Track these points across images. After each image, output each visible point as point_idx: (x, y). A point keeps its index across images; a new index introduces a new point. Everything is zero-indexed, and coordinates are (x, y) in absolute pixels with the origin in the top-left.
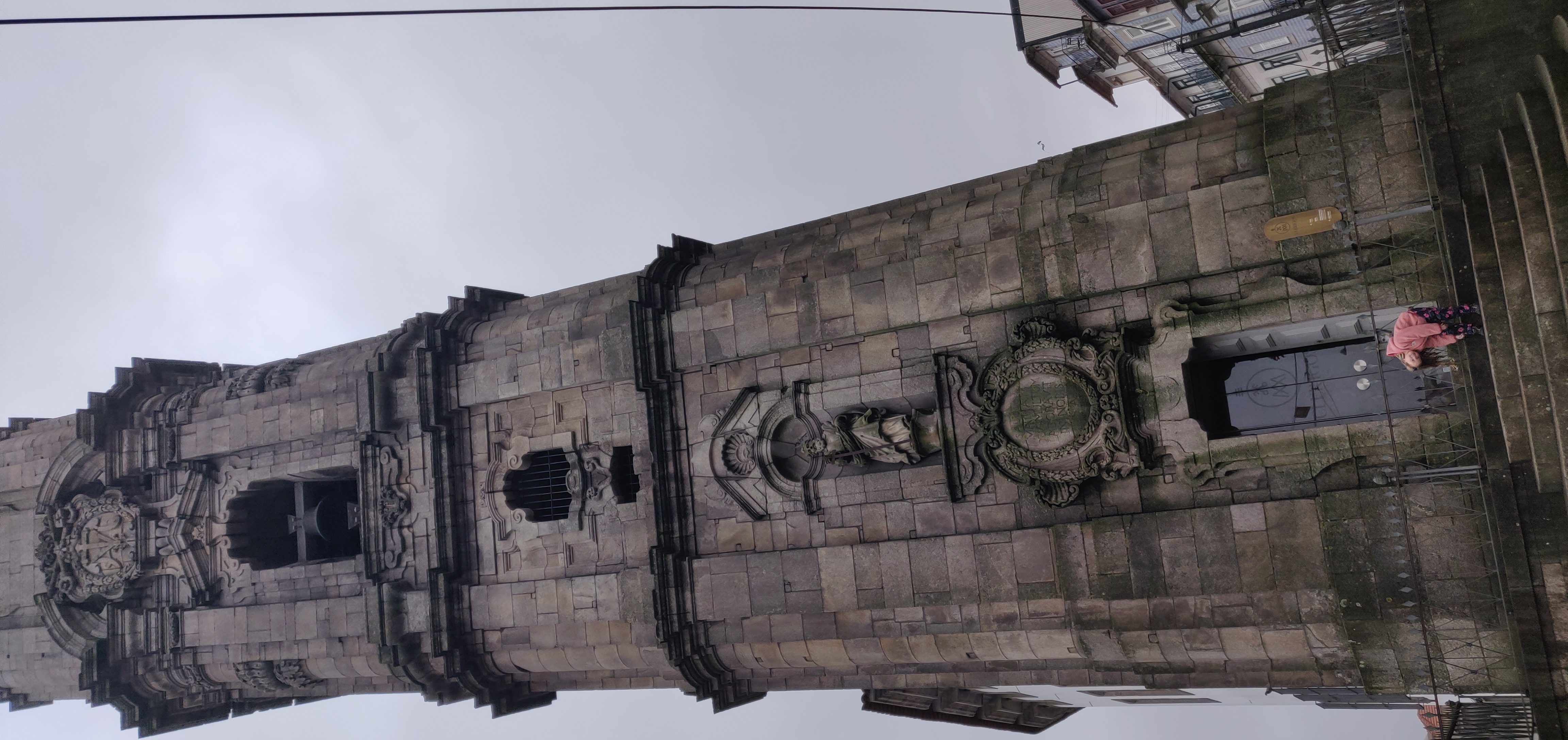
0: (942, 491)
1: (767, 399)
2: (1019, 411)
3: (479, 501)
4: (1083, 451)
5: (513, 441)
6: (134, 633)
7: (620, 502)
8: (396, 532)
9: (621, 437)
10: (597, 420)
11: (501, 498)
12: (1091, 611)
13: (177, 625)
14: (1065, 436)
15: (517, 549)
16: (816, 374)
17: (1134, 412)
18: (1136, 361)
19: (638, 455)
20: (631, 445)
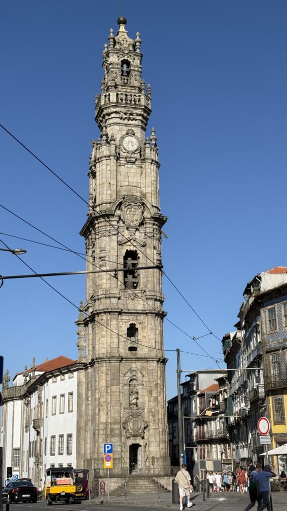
0: (126, 407)
1: (141, 378)
2: (136, 420)
3: (131, 317)
4: (129, 428)
5: (140, 325)
6: (114, 221)
7: (129, 348)
8: (128, 296)
9: (138, 349)
10: (141, 343)
11: (131, 323)
12: (108, 426)
13: (115, 235)
14: (132, 427)
15: (123, 324)
16: (144, 387)
17: (134, 436)
18: (140, 437)
19: (136, 353)
20: (137, 352)
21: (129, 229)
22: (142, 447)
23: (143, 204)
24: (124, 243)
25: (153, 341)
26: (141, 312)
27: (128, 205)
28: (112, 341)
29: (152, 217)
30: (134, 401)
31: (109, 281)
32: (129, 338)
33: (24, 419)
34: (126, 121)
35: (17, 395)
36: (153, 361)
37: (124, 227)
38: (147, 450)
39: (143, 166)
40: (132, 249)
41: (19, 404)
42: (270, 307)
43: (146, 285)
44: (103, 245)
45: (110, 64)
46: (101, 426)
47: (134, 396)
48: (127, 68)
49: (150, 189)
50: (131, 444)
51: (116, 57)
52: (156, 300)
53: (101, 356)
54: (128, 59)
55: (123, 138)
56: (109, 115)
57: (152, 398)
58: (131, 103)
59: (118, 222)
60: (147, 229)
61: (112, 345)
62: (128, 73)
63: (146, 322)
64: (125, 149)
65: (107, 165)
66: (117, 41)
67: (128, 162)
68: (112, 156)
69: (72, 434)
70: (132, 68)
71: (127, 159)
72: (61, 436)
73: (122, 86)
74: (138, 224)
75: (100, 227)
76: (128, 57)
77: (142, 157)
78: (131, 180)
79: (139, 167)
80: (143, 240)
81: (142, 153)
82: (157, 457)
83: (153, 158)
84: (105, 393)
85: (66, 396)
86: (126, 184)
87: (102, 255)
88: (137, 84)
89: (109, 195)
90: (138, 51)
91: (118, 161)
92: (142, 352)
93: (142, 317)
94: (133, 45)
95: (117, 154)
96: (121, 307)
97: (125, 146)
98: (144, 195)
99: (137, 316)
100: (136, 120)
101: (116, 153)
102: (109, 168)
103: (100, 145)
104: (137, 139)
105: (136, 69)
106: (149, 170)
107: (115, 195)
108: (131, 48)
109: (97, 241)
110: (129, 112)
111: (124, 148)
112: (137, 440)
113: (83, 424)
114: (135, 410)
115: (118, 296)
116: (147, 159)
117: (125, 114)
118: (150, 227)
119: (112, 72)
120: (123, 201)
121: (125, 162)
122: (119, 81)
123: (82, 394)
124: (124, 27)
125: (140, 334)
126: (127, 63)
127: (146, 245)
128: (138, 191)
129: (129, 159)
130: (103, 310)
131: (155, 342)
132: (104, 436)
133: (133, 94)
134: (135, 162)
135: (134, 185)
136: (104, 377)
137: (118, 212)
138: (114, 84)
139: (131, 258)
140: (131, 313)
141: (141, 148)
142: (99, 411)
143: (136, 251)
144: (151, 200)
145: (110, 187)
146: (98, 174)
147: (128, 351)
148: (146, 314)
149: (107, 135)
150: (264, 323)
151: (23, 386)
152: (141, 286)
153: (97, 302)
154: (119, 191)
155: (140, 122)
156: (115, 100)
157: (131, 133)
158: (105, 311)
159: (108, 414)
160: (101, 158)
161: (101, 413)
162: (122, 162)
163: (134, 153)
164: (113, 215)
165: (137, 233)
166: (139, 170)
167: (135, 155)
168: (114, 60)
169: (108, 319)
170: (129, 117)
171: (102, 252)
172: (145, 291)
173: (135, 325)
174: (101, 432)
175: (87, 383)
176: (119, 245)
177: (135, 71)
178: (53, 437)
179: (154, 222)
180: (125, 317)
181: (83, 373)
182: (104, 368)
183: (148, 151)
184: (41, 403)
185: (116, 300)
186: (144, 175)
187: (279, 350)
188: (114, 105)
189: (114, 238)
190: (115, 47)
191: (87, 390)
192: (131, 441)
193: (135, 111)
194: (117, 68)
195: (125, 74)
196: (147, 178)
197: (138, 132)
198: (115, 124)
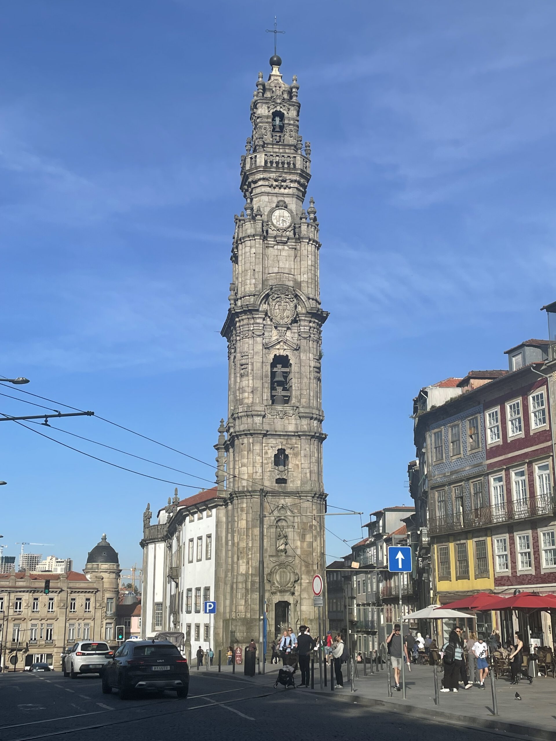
0: (271, 554)
1: (292, 519)
2: (284, 572)
3: (280, 440)
4: (275, 582)
5: (291, 451)
6: (259, 318)
7: (276, 479)
8: (276, 414)
9: (289, 481)
10: (293, 474)
11: (280, 447)
12: (249, 578)
13: (259, 336)
14: (278, 580)
15: (269, 449)
16: (295, 530)
17: (281, 592)
18: (289, 593)
19: (285, 486)
20: (287, 485)
21: (279, 328)
22: (292, 605)
23: (296, 296)
24: (271, 347)
25: (308, 471)
26: (293, 434)
27: (277, 298)
28: (255, 471)
29: (308, 313)
30: (282, 547)
31: (252, 395)
32: (277, 468)
33: (166, 566)
34: (277, 190)
35: (159, 536)
36: (306, 496)
37: (271, 325)
38: (298, 609)
39: (298, 247)
40: (281, 354)
41: (161, 547)
42: (436, 430)
43: (300, 400)
44: (246, 349)
45: (258, 118)
46: (241, 579)
47: (282, 541)
48: (280, 121)
49: (305, 276)
50: (278, 601)
51: (266, 108)
52: (311, 418)
53: (241, 489)
54: (281, 110)
55: (272, 212)
56: (255, 182)
57: (305, 544)
58: (283, 166)
59: (264, 319)
60: (301, 328)
61: (254, 475)
62: (282, 128)
63: (299, 446)
64: (275, 226)
65: (251, 247)
66: (267, 87)
67: (278, 243)
68: (257, 235)
69: (210, 587)
70: (286, 122)
71: (277, 239)
72: (198, 589)
73: (273, 144)
74: (290, 322)
75: (242, 326)
76: (281, 107)
77: (297, 236)
78: (281, 265)
79: (293, 248)
80: (295, 341)
81: (297, 230)
82: (311, 618)
83: (311, 236)
84: (245, 537)
85: (204, 539)
86: (276, 270)
87: (243, 361)
88: (292, 141)
89: (253, 286)
90: (294, 99)
91: (266, 242)
92: (293, 485)
93: (294, 440)
94: (289, 91)
95: (265, 232)
96: (266, 427)
97: (275, 222)
98: (298, 284)
99: (287, 439)
100: (290, 188)
101: (263, 231)
102: (253, 250)
103: (243, 222)
104: (290, 212)
105: (292, 122)
106: (305, 252)
107: (261, 285)
108: (286, 96)
109: (238, 344)
110: (281, 178)
111: (273, 224)
112: (286, 597)
113: (222, 575)
114: (283, 558)
115: (263, 413)
116: (303, 238)
117: (276, 181)
118: (305, 326)
119: (261, 127)
120: (271, 293)
121: (275, 243)
122: (268, 138)
123: (222, 537)
124: (277, 69)
125: (292, 462)
126: (281, 116)
127: (299, 348)
128: (290, 279)
129: (280, 239)
130: (244, 431)
131: (311, 472)
132: (244, 591)
133: (286, 155)
134: (287, 242)
135: (286, 271)
136: (244, 516)
137: (264, 307)
138: (261, 143)
139: (281, 365)
140: (280, 435)
141: (295, 224)
142: (238, 559)
143: (287, 356)
144: (307, 290)
145: (254, 275)
146: (240, 259)
147: (274, 484)
148: (299, 436)
149: (252, 209)
150: (429, 451)
151: (166, 524)
152: (294, 401)
153: (237, 421)
154: (267, 280)
155: (295, 191)
156: (263, 164)
157: (282, 205)
158: (245, 432)
159: (248, 563)
160: (244, 238)
161: (241, 561)
162: (270, 242)
163: (285, 230)
164: (257, 310)
165: (288, 333)
166: (292, 252)
167: (288, 233)
168: (263, 112)
169: (250, 443)
170: (281, 183)
171: (244, 357)
172: (297, 407)
173: (284, 450)
174: (240, 586)
175: (227, 523)
176: (265, 348)
177: (290, 124)
178: (190, 590)
179: (310, 319)
180: (272, 441)
181: (222, 510)
182: (245, 505)
183: (304, 227)
184: (179, 547)
185: (260, 418)
186: (298, 258)
187: (444, 486)
188: (262, 169)
189: (259, 339)
190: (265, 96)
191: (227, 533)
192: (277, 598)
193: (288, 177)
194: (267, 122)
195: (278, 129)
196: (302, 262)
197: (293, 204)
198: (262, 193)
